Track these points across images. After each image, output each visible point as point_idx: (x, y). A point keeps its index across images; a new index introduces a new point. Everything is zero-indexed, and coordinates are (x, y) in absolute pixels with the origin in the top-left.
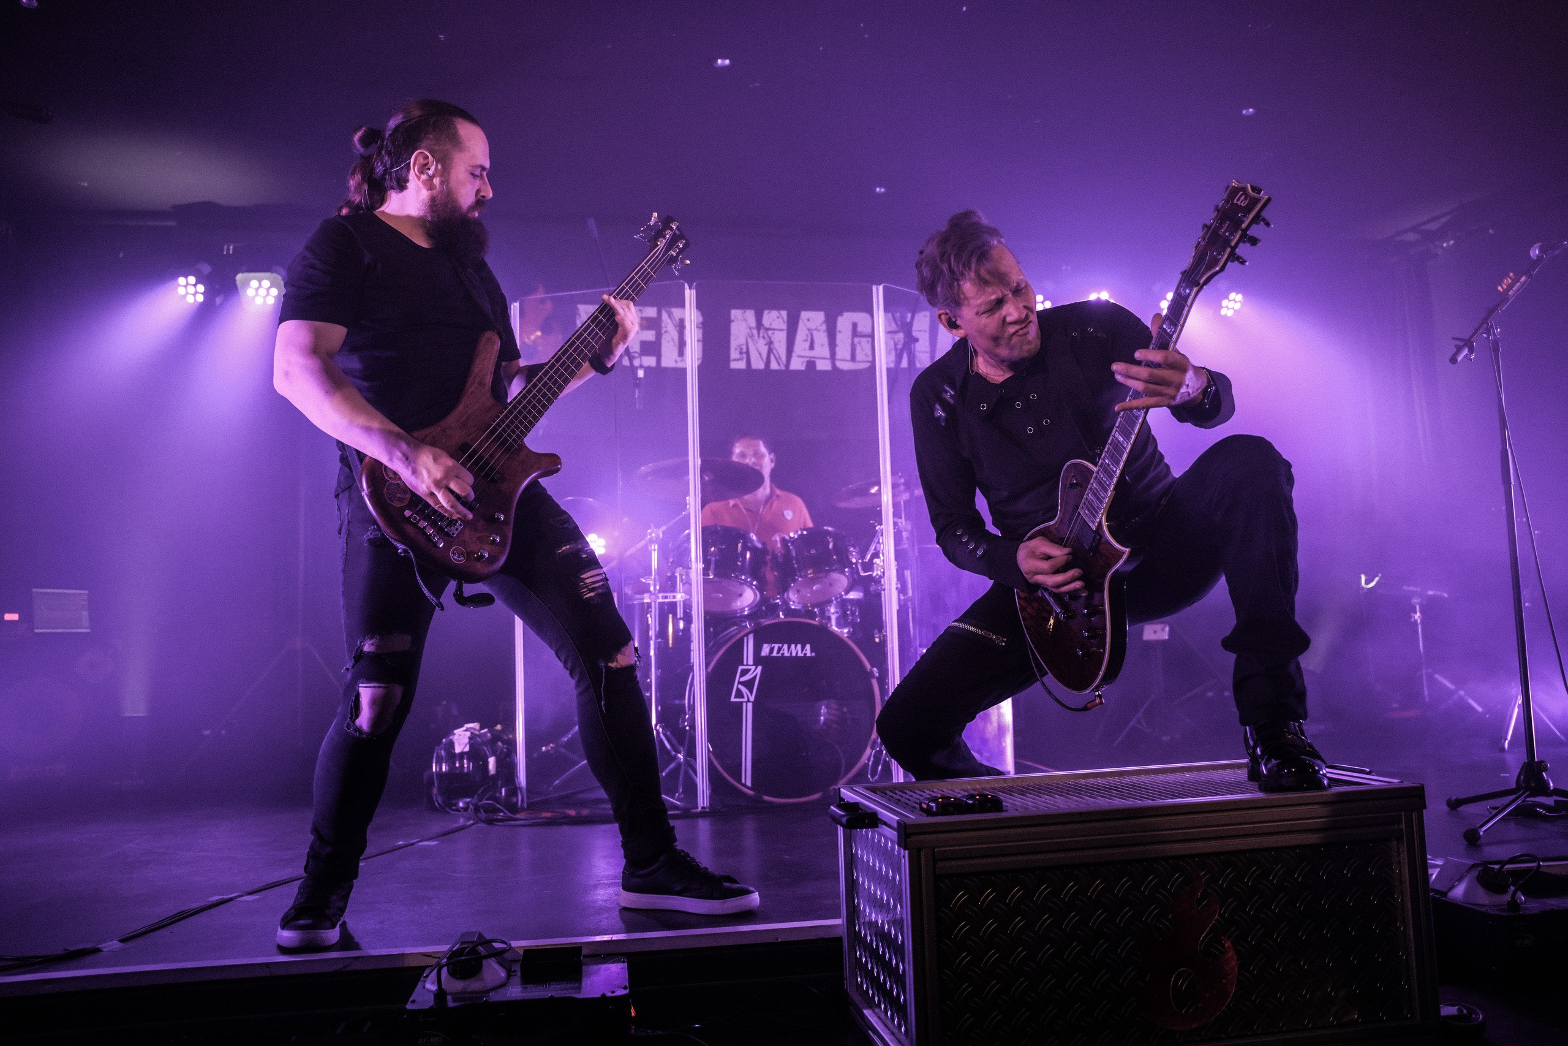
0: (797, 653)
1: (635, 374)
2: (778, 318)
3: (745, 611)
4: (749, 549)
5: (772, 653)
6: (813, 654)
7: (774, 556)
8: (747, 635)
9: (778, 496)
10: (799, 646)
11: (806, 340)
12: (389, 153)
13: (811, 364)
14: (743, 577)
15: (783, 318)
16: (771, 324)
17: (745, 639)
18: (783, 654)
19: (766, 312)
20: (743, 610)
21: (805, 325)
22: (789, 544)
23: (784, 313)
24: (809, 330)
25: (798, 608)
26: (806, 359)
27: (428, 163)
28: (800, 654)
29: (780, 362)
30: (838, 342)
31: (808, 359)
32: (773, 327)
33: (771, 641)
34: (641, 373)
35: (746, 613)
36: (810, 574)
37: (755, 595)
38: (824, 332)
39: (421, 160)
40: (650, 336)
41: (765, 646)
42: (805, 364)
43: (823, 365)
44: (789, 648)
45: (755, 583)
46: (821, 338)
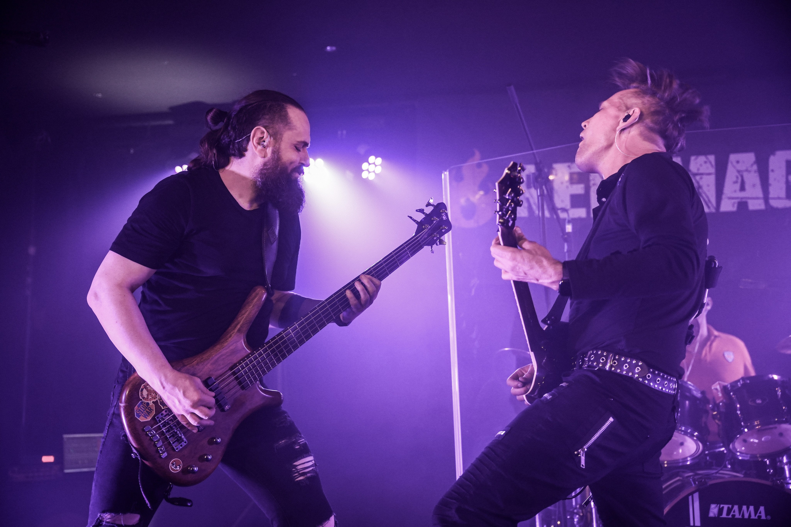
0: (750, 515)
1: (563, 229)
2: (705, 162)
3: (687, 461)
4: (687, 398)
5: (722, 515)
6: (769, 517)
7: (716, 406)
8: (692, 494)
9: (716, 337)
10: (752, 508)
11: (736, 182)
12: (234, 129)
13: (742, 205)
14: (683, 429)
15: (710, 163)
16: (698, 169)
17: (690, 497)
18: (733, 516)
19: (693, 158)
20: (685, 460)
21: (734, 167)
22: (732, 394)
23: (712, 158)
24: (739, 171)
25: (746, 459)
26: (736, 201)
27: (263, 137)
28: (753, 517)
29: (710, 205)
30: (771, 181)
31: (739, 200)
32: (701, 171)
33: (718, 502)
34: (569, 228)
35: (688, 463)
36: (758, 425)
37: (698, 446)
38: (755, 172)
39: (259, 135)
40: (579, 189)
41: (713, 506)
42: (736, 205)
43: (757, 205)
44: (740, 509)
45: (696, 434)
46: (752, 179)
